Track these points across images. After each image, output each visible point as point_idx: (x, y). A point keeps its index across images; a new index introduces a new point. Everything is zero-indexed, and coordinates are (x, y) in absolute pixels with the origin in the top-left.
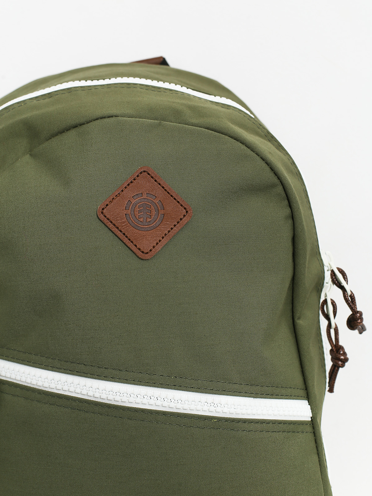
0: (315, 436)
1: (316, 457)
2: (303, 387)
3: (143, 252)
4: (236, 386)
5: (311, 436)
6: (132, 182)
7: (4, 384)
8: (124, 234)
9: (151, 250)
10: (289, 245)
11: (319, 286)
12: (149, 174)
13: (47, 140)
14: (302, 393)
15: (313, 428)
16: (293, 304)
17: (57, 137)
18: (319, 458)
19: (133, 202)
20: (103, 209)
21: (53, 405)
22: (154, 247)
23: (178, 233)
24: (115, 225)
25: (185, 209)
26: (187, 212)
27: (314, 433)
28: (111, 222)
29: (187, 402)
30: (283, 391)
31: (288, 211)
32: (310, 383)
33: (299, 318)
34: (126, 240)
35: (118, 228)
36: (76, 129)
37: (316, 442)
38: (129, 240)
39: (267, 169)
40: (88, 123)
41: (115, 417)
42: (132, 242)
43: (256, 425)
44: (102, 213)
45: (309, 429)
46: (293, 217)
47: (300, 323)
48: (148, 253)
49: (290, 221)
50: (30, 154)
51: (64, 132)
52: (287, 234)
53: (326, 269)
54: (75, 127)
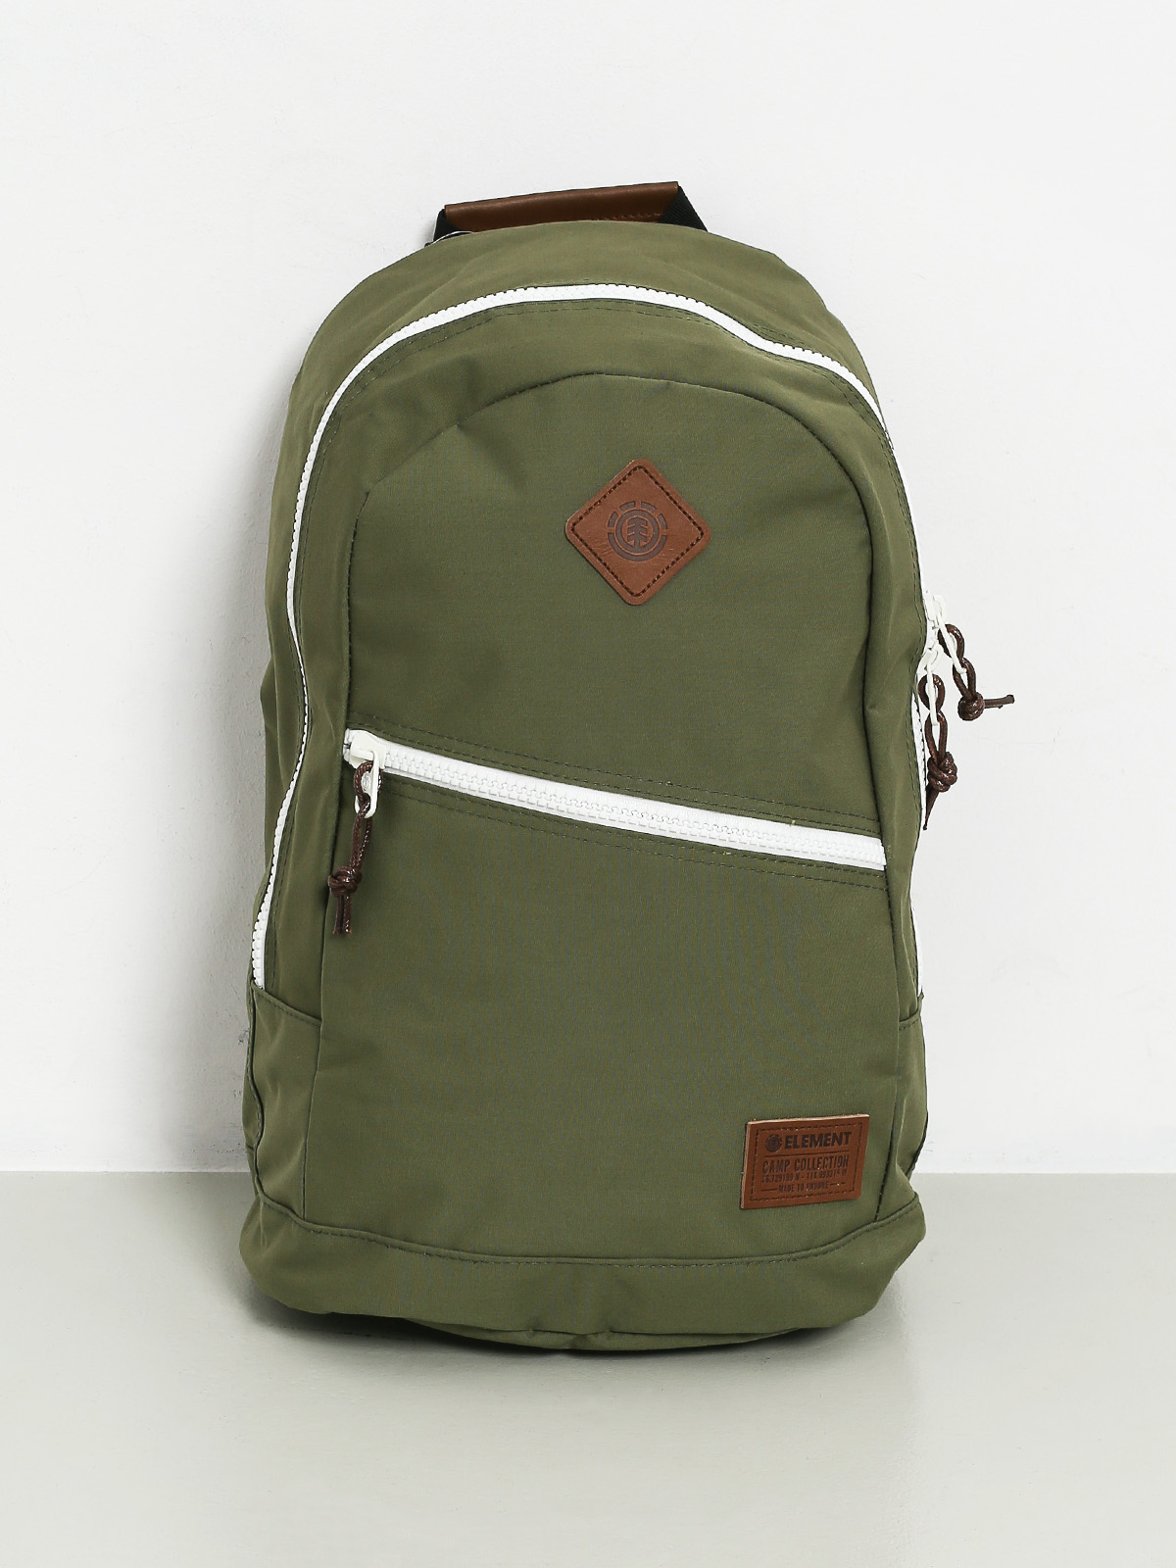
0: (889, 896)
1: (887, 930)
2: (875, 816)
3: (632, 594)
4: (762, 804)
5: (881, 896)
6: (620, 483)
7: (404, 783)
8: (605, 564)
9: (644, 591)
10: (864, 586)
11: (915, 654)
12: (646, 471)
13: (488, 405)
14: (871, 825)
15: (887, 883)
16: (864, 681)
17: (504, 401)
18: (893, 931)
19: (621, 513)
20: (574, 524)
21: (484, 817)
22: (649, 586)
23: (686, 566)
24: (591, 550)
25: (699, 528)
26: (702, 534)
27: (887, 890)
28: (586, 545)
29: (686, 823)
30: (839, 819)
31: (865, 532)
32: (885, 810)
33: (873, 707)
34: (607, 574)
35: (595, 555)
36: (535, 391)
37: (890, 906)
38: (612, 573)
39: (834, 465)
40: (553, 382)
41: (578, 839)
42: (616, 577)
43: (791, 866)
44: (573, 530)
45: (879, 883)
46: (871, 542)
47: (874, 714)
48: (638, 595)
49: (867, 550)
50: (458, 426)
51: (514, 394)
52: (860, 571)
53: (930, 625)
54: (534, 387)
